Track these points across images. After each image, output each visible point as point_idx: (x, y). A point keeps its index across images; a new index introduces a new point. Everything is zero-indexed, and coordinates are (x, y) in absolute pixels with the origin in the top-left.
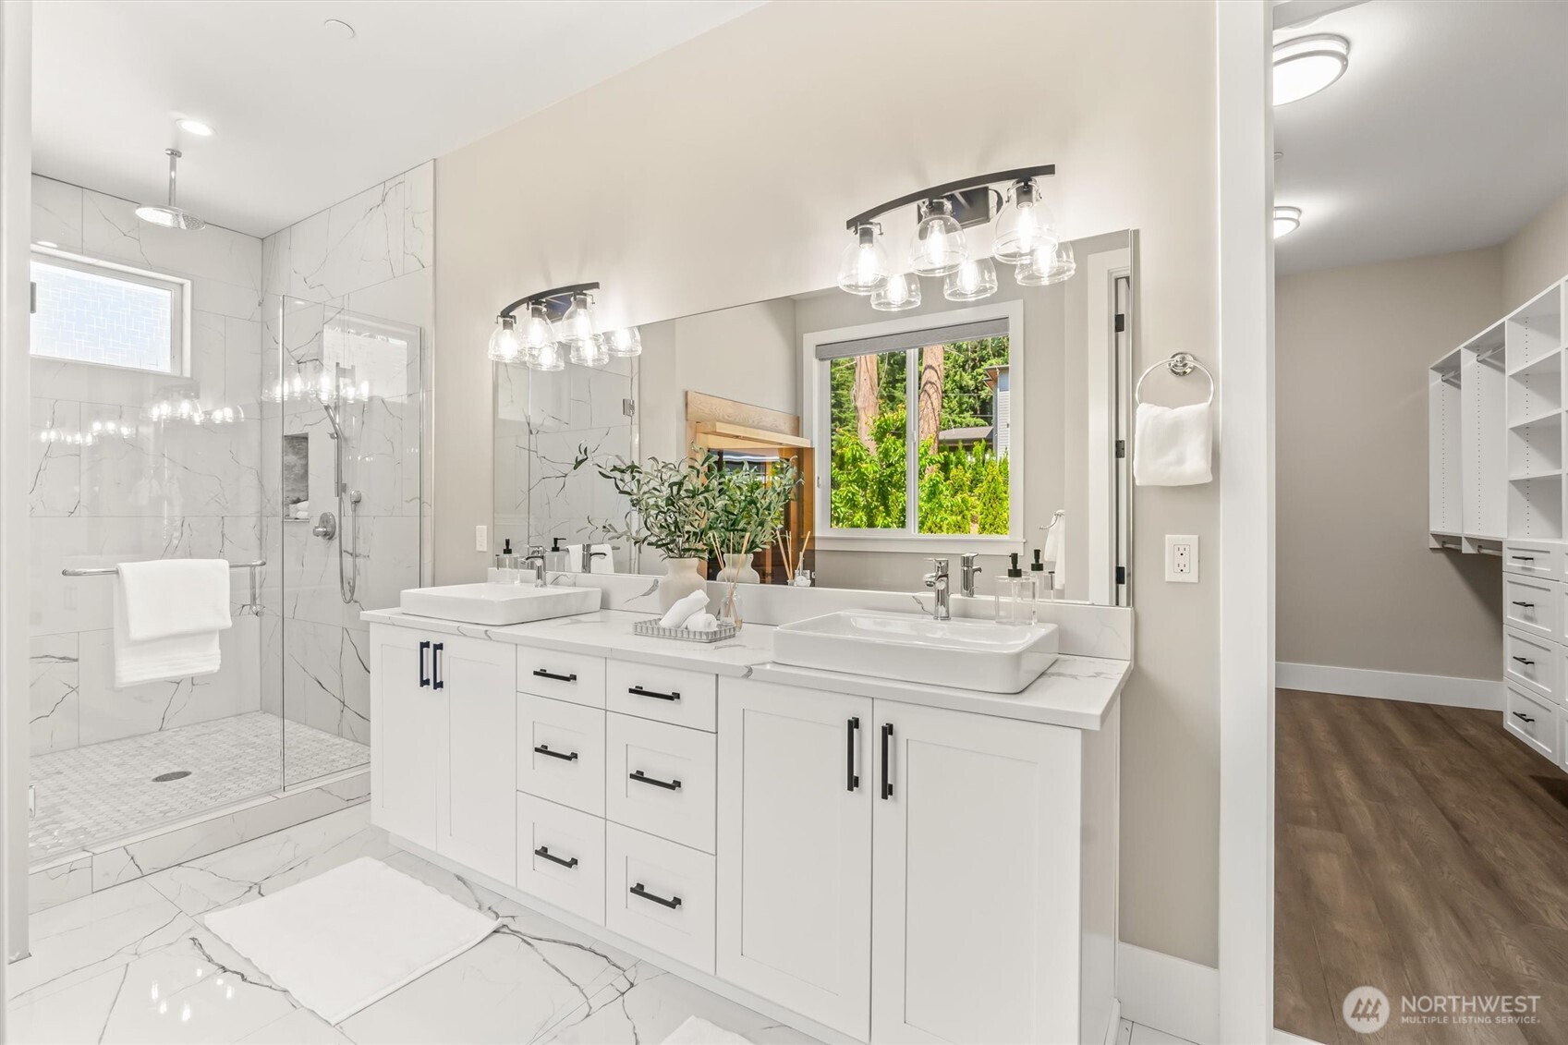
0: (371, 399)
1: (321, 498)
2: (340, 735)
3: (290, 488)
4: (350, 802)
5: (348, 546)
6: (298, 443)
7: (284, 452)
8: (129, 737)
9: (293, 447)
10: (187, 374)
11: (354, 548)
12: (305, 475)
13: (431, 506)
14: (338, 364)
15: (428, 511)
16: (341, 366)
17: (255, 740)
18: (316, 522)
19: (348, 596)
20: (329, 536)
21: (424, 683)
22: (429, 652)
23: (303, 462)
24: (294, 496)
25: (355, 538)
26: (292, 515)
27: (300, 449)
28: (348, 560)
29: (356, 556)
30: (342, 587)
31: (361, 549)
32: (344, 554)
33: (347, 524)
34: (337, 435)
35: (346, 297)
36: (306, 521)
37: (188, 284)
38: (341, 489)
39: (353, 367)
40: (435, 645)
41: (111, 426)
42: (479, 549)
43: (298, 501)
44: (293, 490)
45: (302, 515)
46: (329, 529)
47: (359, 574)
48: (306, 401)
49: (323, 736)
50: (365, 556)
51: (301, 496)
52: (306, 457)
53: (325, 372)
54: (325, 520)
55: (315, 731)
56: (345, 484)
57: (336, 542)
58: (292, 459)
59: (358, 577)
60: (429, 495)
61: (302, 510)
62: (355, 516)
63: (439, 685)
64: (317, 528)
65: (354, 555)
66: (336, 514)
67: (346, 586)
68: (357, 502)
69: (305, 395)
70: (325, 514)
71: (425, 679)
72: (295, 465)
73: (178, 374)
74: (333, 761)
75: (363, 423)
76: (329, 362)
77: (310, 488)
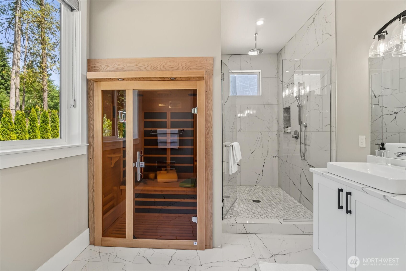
0: (310, 92)
1: (295, 126)
2: (300, 202)
3: (285, 123)
4: (304, 233)
5: (303, 141)
6: (287, 110)
7: (284, 113)
8: (250, 186)
9: (286, 111)
10: (261, 95)
11: (305, 142)
12: (289, 119)
13: (335, 127)
14: (299, 82)
15: (334, 129)
16: (300, 83)
17: (276, 196)
18: (293, 133)
19: (303, 158)
20: (297, 138)
21: (340, 207)
22: (344, 195)
23: (289, 115)
24: (286, 126)
25: (305, 139)
26: (286, 131)
27: (288, 112)
28: (303, 146)
29: (306, 145)
30: (301, 155)
31: (308, 142)
32: (301, 144)
33: (303, 134)
34: (299, 106)
35: (301, 60)
36: (290, 133)
37: (260, 71)
38: (301, 122)
39: (304, 82)
40: (347, 193)
41: (249, 111)
42: (361, 145)
43: (288, 127)
44: (286, 124)
45: (289, 131)
46: (297, 136)
47: (306, 151)
48: (290, 96)
49: (295, 201)
50: (308, 145)
51: (289, 125)
52: (290, 114)
53: (295, 86)
54: (296, 133)
55: (292, 198)
56: (302, 121)
57: (299, 140)
58: (286, 115)
59: (306, 152)
60: (334, 124)
61: (289, 130)
62: (305, 132)
63: (348, 212)
64: (293, 135)
65: (305, 145)
66: (299, 131)
67: (302, 154)
68: (306, 127)
69: (289, 95)
70: (295, 131)
71: (341, 205)
72: (287, 117)
73: (259, 95)
74: (298, 212)
75: (308, 100)
76: (296, 82)
77: (291, 123)
